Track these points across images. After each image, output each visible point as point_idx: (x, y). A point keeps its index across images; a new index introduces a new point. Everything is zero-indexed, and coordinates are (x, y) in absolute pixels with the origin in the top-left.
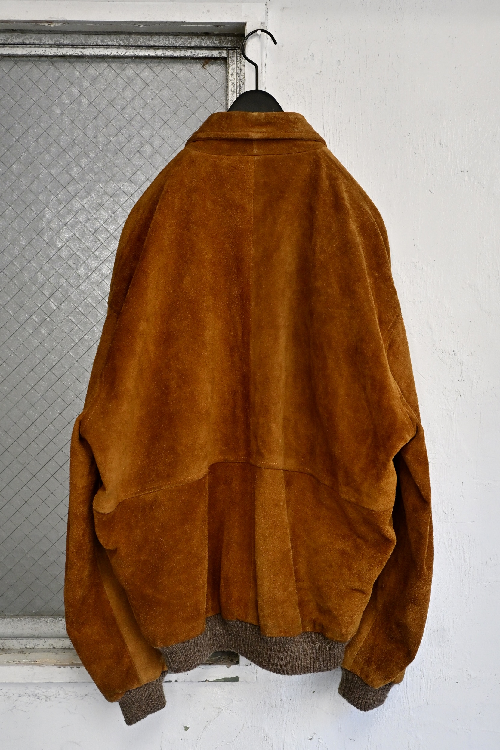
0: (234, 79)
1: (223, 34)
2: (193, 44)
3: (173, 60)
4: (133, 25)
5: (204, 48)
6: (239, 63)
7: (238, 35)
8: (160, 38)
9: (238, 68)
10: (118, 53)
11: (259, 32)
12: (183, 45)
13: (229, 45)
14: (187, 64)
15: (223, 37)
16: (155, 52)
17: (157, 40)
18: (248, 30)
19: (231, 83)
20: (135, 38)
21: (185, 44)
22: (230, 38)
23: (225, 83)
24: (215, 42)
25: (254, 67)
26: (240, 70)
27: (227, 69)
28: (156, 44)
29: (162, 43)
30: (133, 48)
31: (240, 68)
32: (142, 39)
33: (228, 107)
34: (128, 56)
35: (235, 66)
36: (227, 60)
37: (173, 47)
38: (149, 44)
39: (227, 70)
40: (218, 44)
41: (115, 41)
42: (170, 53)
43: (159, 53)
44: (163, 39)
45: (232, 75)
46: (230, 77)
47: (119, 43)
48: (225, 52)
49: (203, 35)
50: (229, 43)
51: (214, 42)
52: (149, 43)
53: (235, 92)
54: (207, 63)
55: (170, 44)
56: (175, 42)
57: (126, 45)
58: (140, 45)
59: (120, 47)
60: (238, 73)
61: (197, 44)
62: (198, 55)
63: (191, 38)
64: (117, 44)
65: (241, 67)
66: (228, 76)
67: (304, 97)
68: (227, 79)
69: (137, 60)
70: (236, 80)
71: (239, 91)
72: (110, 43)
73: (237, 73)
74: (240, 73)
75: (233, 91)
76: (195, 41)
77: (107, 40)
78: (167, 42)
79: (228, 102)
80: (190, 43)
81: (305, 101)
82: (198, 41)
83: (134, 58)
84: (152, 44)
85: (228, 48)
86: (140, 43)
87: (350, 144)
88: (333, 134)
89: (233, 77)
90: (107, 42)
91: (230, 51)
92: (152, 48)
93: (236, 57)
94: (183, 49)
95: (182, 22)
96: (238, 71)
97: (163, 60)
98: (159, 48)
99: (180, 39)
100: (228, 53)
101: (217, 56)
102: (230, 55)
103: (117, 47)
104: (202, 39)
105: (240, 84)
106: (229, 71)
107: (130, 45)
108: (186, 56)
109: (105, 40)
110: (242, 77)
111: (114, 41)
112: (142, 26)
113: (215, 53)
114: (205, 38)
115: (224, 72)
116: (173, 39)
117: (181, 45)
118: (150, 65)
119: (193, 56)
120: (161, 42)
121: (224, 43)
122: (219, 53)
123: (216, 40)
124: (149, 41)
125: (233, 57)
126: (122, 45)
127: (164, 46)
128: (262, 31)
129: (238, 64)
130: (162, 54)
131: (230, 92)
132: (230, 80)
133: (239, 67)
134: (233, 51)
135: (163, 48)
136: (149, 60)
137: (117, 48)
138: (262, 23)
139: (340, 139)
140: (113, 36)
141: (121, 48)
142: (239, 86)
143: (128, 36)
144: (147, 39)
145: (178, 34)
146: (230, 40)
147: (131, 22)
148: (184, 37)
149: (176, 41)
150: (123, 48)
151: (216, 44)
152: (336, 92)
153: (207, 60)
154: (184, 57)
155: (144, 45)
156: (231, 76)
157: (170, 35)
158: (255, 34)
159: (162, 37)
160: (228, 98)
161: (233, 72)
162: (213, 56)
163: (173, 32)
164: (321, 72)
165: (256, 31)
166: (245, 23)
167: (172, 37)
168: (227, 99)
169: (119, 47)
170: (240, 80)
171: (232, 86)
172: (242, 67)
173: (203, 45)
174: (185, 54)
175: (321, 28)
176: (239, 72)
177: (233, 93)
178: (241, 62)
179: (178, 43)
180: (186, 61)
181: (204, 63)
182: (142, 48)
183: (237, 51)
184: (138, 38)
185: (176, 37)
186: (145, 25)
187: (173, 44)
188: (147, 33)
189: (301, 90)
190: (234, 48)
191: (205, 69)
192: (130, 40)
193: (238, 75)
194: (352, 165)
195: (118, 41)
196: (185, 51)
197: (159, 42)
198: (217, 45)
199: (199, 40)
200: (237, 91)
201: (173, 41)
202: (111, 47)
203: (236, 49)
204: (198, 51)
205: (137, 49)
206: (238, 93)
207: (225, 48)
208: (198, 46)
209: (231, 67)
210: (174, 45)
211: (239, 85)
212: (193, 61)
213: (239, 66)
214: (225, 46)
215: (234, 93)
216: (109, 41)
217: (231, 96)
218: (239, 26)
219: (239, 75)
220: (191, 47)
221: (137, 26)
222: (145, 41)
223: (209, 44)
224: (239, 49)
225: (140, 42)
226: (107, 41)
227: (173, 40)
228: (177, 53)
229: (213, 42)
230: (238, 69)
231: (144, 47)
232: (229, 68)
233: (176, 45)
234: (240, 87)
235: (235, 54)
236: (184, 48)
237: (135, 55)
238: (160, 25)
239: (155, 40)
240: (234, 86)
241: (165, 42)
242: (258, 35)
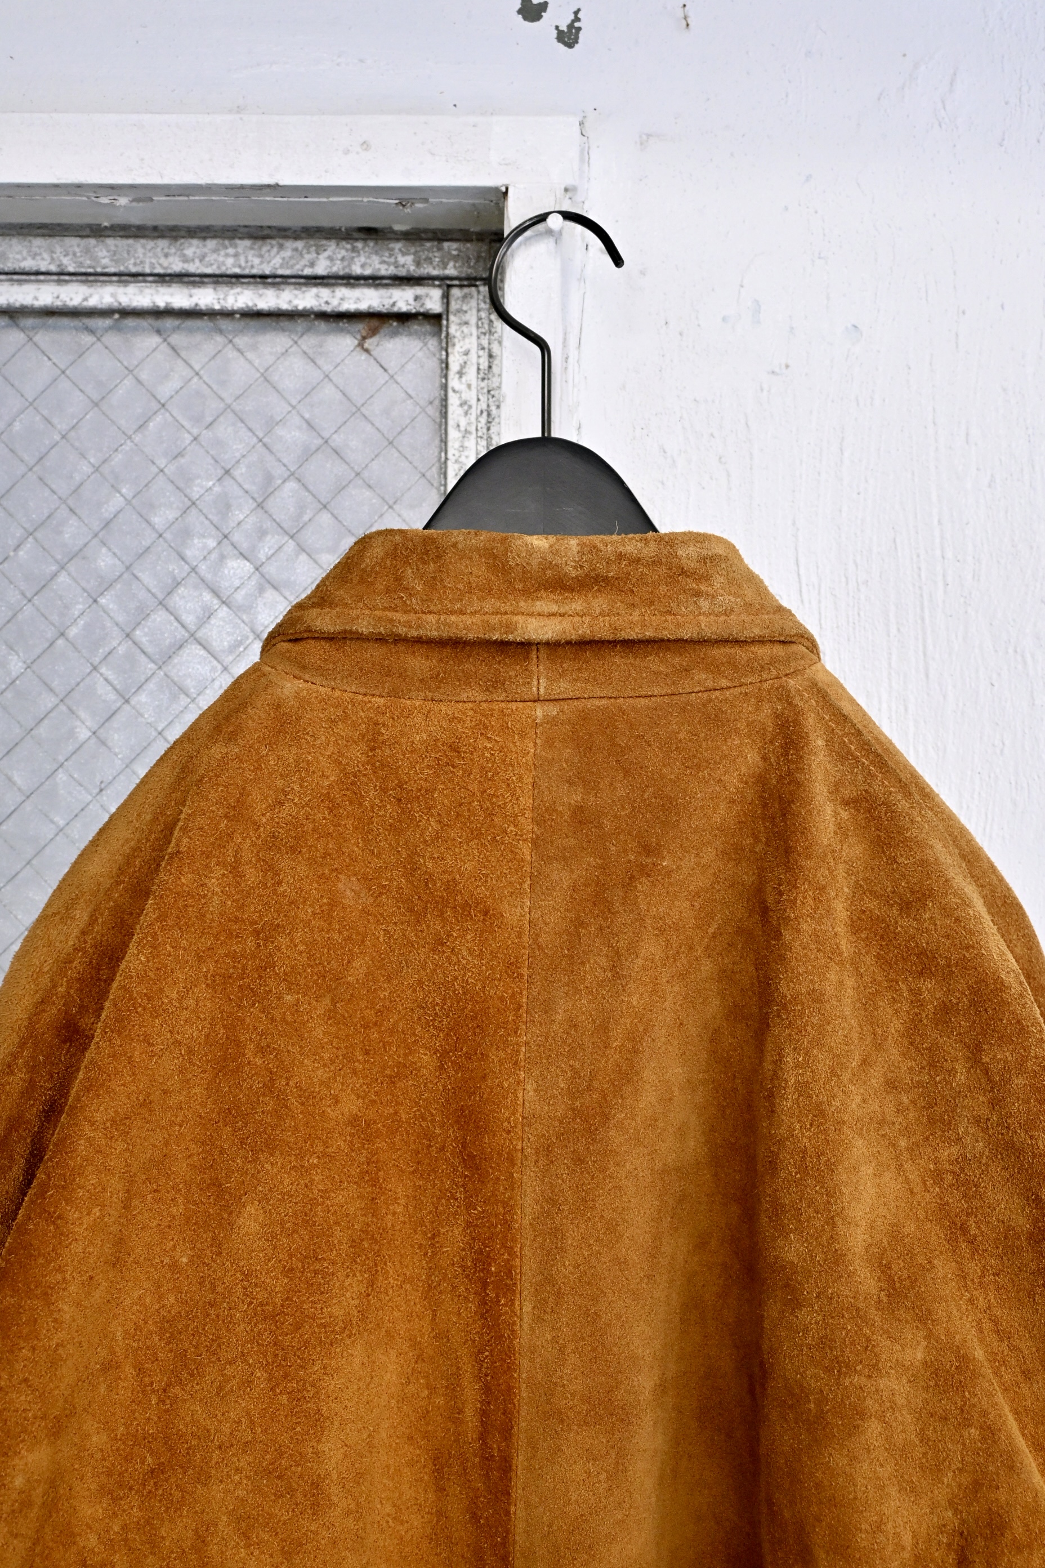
0: (469, 386)
1: (426, 231)
2: (321, 268)
3: (253, 323)
4: (88, 197)
5: (362, 282)
6: (485, 334)
7: (480, 237)
8: (205, 246)
9: (483, 349)
10: (58, 297)
11: (555, 222)
12: (288, 272)
13: (451, 271)
14: (302, 336)
15: (428, 244)
16: (191, 296)
17: (195, 253)
18: (514, 216)
19: (458, 402)
20: (116, 246)
21: (292, 266)
22: (455, 245)
23: (437, 402)
24: (402, 260)
25: (536, 350)
26: (490, 356)
27: (444, 353)
28: (192, 268)
29: (212, 265)
30: (111, 282)
31: (490, 350)
32: (141, 251)
33: (445, 485)
34: (96, 308)
35: (471, 343)
36: (444, 322)
37: (253, 276)
38: (165, 268)
39: (444, 357)
40: (412, 268)
41: (46, 256)
42: (241, 298)
43: (206, 297)
44: (215, 251)
45: (460, 374)
46: (454, 382)
47: (59, 266)
48: (436, 293)
49: (356, 235)
50: (451, 264)
51: (396, 262)
52: (165, 264)
53: (470, 433)
54: (374, 332)
55: (240, 266)
56: (256, 261)
57: (83, 270)
58: (134, 270)
59: (67, 278)
60: (481, 367)
61: (337, 268)
62: (340, 304)
63: (315, 245)
64: (53, 268)
65: (492, 346)
66: (446, 377)
67: (723, 460)
68: (445, 387)
69: (130, 322)
70: (474, 392)
71: (485, 430)
72: (29, 264)
73: (479, 369)
74: (490, 367)
75: (462, 429)
76: (330, 258)
77: (17, 253)
78: (230, 261)
79: (446, 468)
80: (312, 264)
81: (729, 475)
82: (339, 256)
83: (117, 316)
84: (177, 266)
85: (449, 282)
86: (135, 264)
87: (899, 630)
88: (835, 596)
89: (464, 379)
90: (18, 260)
91: (456, 292)
92: (176, 282)
93: (474, 311)
94: (289, 284)
95: (269, 186)
96: (481, 360)
97: (224, 323)
98: (203, 283)
99: (275, 250)
100: (446, 297)
101: (409, 307)
102: (454, 306)
103: (55, 277)
104: (354, 249)
105: (488, 406)
106: (451, 359)
107: (99, 270)
108: (300, 308)
109: (11, 256)
110: (495, 382)
111: (43, 259)
112: (123, 201)
113: (403, 299)
114: (363, 248)
115: (433, 365)
116: (252, 248)
117: (280, 272)
118: (176, 339)
119: (328, 309)
120: (207, 259)
121: (431, 263)
122: (417, 298)
123: (404, 254)
124: (166, 256)
125: (466, 312)
126: (71, 269)
127: (221, 276)
128: (568, 216)
129: (482, 337)
130: (215, 302)
131: (453, 434)
132: (454, 391)
133: (486, 345)
134: (466, 290)
135: (217, 283)
136: (169, 323)
137: (54, 281)
138: (566, 190)
139: (862, 614)
140: (38, 242)
141: (72, 281)
142: (485, 414)
143: (92, 241)
144: (159, 250)
145: (266, 232)
146: (455, 253)
147: (79, 186)
148: (290, 244)
149: (261, 256)
150: (77, 281)
151: (403, 266)
152: (843, 438)
153: (375, 323)
154: (292, 311)
155: (148, 270)
156: (457, 376)
157: (240, 235)
158: (540, 227)
159: (211, 244)
160: (446, 453)
161: (465, 363)
162: (395, 309)
163: (246, 227)
164: (787, 366)
165: (542, 218)
166: (504, 189)
167: (247, 243)
168: (443, 459)
169: (62, 276)
170: (489, 391)
171: (460, 411)
172: (495, 348)
173: (357, 270)
174: (296, 302)
175: (786, 208)
176: (486, 364)
177: (464, 437)
178: (493, 330)
179: (269, 262)
180: (301, 324)
181: (364, 334)
182: (145, 281)
183: (479, 292)
184: (129, 246)
185: (259, 243)
186: (134, 200)
187: (252, 267)
188: (155, 228)
189: (712, 435)
190: (469, 281)
191: (367, 351)
192: (100, 254)
193: (481, 372)
194: (906, 710)
195: (55, 256)
196: (296, 292)
197: (201, 261)
198: (408, 271)
199: (343, 253)
200: (477, 430)
201: (250, 258)
202: (33, 278)
203: (476, 286)
204: (342, 292)
205: (126, 283)
206: (481, 437)
207: (437, 283)
208: (341, 273)
209: (457, 348)
210: (254, 271)
211: (484, 407)
212: (322, 325)
213: (485, 342)
214: (435, 272)
215: (468, 435)
216: (24, 259)
217: (457, 445)
218: (482, 201)
219: (486, 373)
220: (316, 277)
221: (104, 200)
222: (150, 257)
223: (378, 266)
224: (485, 285)
225: (132, 261)
226: (19, 257)
227: (252, 252)
228: (268, 299)
229: (392, 260)
230: (481, 353)
231: (151, 279)
232: (450, 350)
233: (260, 272)
234: (489, 415)
235: (473, 303)
236: (293, 280)
237: (120, 304)
238: (192, 198)
239: (189, 252)
240: (466, 413)
241: (221, 259)
242: (550, 232)
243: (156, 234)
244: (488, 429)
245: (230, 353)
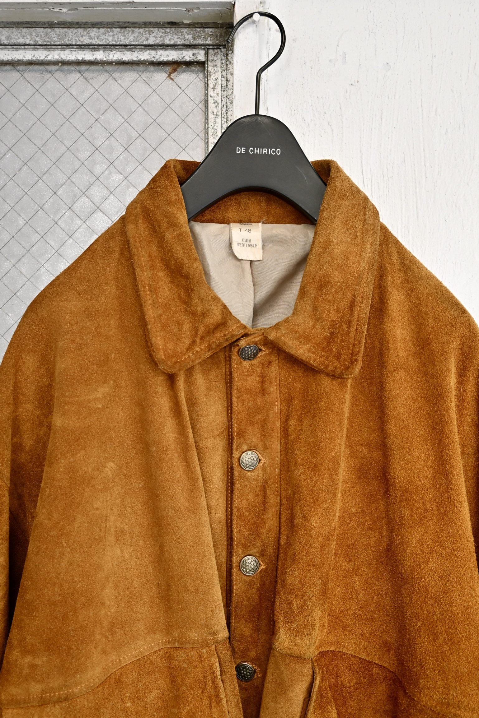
0: (218, 94)
1: (198, 23)
2: (151, 42)
3: (122, 67)
4: (49, 9)
5: (169, 47)
6: (224, 70)
7: (222, 26)
8: (99, 31)
9: (224, 77)
10: (34, 56)
11: (256, 17)
12: (136, 43)
13: (209, 42)
14: (143, 72)
15: (199, 30)
16: (93, 55)
17: (95, 35)
18: (238, 15)
19: (213, 102)
20: (60, 32)
21: (138, 40)
22: (210, 30)
23: (203, 102)
24: (187, 37)
26: (227, 80)
27: (206, 79)
28: (94, 42)
29: (102, 40)
30: (57, 49)
31: (226, 78)
32: (71, 34)
34: (51, 61)
35: (218, 75)
36: (206, 65)
37: (121, 45)
38: (82, 42)
39: (206, 81)
40: (192, 41)
41: (28, 37)
42: (116, 55)
43: (100, 55)
44: (104, 34)
45: (214, 89)
46: (211, 93)
47: (35, 41)
48: (202, 52)
49: (166, 26)
50: (209, 39)
51: (185, 38)
52: (82, 40)
53: (218, 115)
54: (174, 71)
55: (115, 41)
56: (122, 38)
57: (45, 43)
58: (68, 43)
59: (38, 47)
61: (159, 41)
62: (160, 58)
63: (148, 31)
64: (32, 42)
65: (227, 76)
66: (207, 90)
67: (330, 124)
68: (207, 95)
69: (66, 67)
70: (220, 97)
71: (225, 114)
72: (21, 41)
73: (222, 86)
74: (227, 85)
75: (215, 114)
76: (155, 37)
77: (16, 36)
78: (111, 38)
79: (208, 131)
80: (147, 40)
81: (332, 130)
82: (159, 36)
83: (60, 64)
84: (87, 41)
85: (208, 47)
86: (68, 40)
87: (406, 198)
88: (378, 183)
89: (215, 91)
90: (16, 39)
91: (211, 52)
92: (87, 48)
93: (219, 60)
94: (137, 49)
95: (130, 2)
96: (223, 83)
97: (108, 68)
98: (99, 49)
99: (131, 33)
100: (207, 54)
101: (190, 59)
102: (210, 58)
103: (33, 47)
104: (166, 32)
105: (226, 103)
106: (209, 82)
107: (52, 43)
108: (142, 60)
109: (13, 37)
110: (229, 92)
111: (27, 38)
112: (65, 10)
113: (188, 55)
114: (170, 32)
115: (201, 85)
116: (120, 32)
117: (133, 43)
118: (87, 74)
119: (154, 60)
120: (100, 37)
121: (200, 38)
122: (194, 55)
123: (188, 34)
124: (82, 36)
125: (216, 61)
126: (40, 43)
127: (107, 45)
128: (262, 14)
129: (223, 72)
130: (104, 57)
131: (211, 116)
132: (211, 97)
133: (225, 76)
134: (216, 51)
135: (105, 48)
136: (84, 68)
138: (261, 3)
139: (390, 191)
140: (24, 30)
141: (40, 48)
142: (225, 107)
143: (49, 30)
144: (79, 33)
145: (127, 25)
146: (211, 33)
147: (46, 3)
148: (137, 30)
149: (124, 36)
150: (42, 48)
151: (188, 40)
152: (382, 113)
153: (175, 66)
154: (139, 61)
155: (74, 43)
156: (212, 90)
157: (115, 26)
158: (250, 20)
159: (102, 30)
160: (208, 125)
161: (216, 84)
162: (184, 60)
163: (118, 22)
164: (358, 82)
165: (251, 15)
166: (233, 3)
167: (118, 30)
168: (207, 127)
169: (36, 46)
170: (226, 96)
171: (214, 106)
172: (229, 77)
173: (167, 42)
174: (140, 57)
175: (357, 10)
176: (225, 84)
177: (215, 117)
178: (228, 69)
179: (128, 39)
180: (142, 68)
181: (170, 71)
182: (73, 48)
183: (221, 51)
184: (65, 32)
185: (124, 30)
186: (69, 10)
187: (121, 41)
188: (77, 23)
189: (325, 113)
190: (217, 47)
191: (172, 79)
192: (53, 36)
193: (223, 88)
194: (409, 232)
195: (32, 37)
196: (140, 52)
197: (97, 38)
198: (190, 42)
199: (161, 34)
200: (221, 114)
201: (119, 37)
202: (23, 47)
203: (220, 49)
204: (160, 52)
205: (64, 49)
206: (223, 117)
207: (203, 47)
208: (160, 43)
209: (212, 77)
210: (121, 43)
211: (225, 104)
212: (152, 68)
213: (224, 74)
214: (202, 43)
215: (217, 116)
216: (19, 38)
217: (213, 121)
218: (223, 9)
219: (225, 89)
220: (149, 45)
221: (56, 10)
222: (75, 37)
223: (176, 40)
224: (224, 48)
225: (67, 39)
226: (16, 37)
227: (120, 34)
228: (128, 56)
229: (183, 37)
230: (223, 79)
231: (75, 47)
232: (209, 78)
233: (124, 44)
234: (227, 107)
235: (219, 56)
236: (139, 47)
237: (62, 59)
238: (95, 8)
239: (92, 34)
240: (216, 107)
241: (107, 37)
242: (254, 22)
243: (77, 26)
244: (227, 113)
245: (111, 80)
